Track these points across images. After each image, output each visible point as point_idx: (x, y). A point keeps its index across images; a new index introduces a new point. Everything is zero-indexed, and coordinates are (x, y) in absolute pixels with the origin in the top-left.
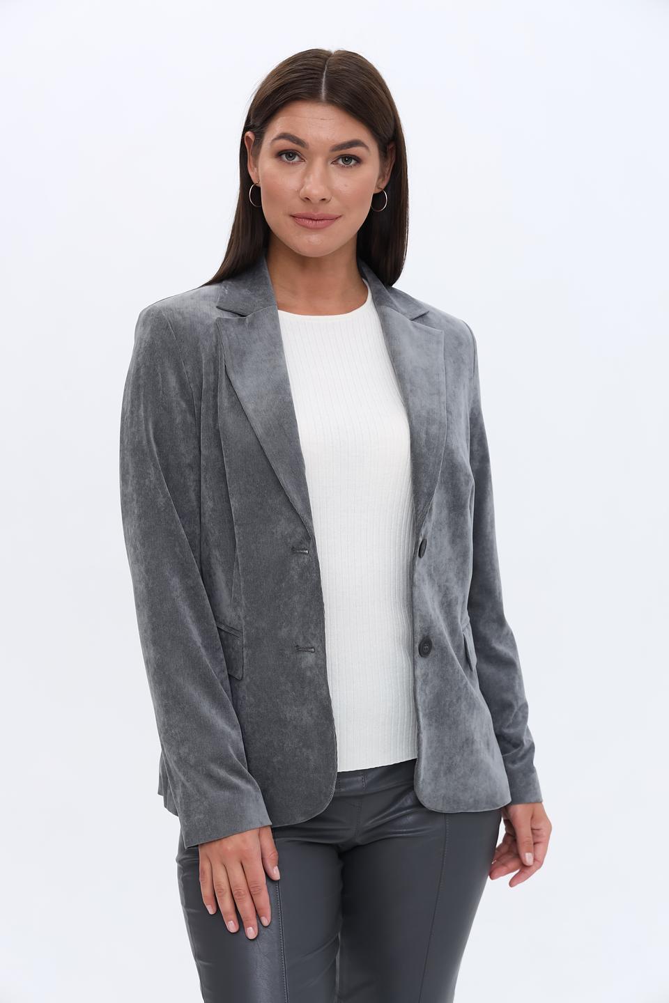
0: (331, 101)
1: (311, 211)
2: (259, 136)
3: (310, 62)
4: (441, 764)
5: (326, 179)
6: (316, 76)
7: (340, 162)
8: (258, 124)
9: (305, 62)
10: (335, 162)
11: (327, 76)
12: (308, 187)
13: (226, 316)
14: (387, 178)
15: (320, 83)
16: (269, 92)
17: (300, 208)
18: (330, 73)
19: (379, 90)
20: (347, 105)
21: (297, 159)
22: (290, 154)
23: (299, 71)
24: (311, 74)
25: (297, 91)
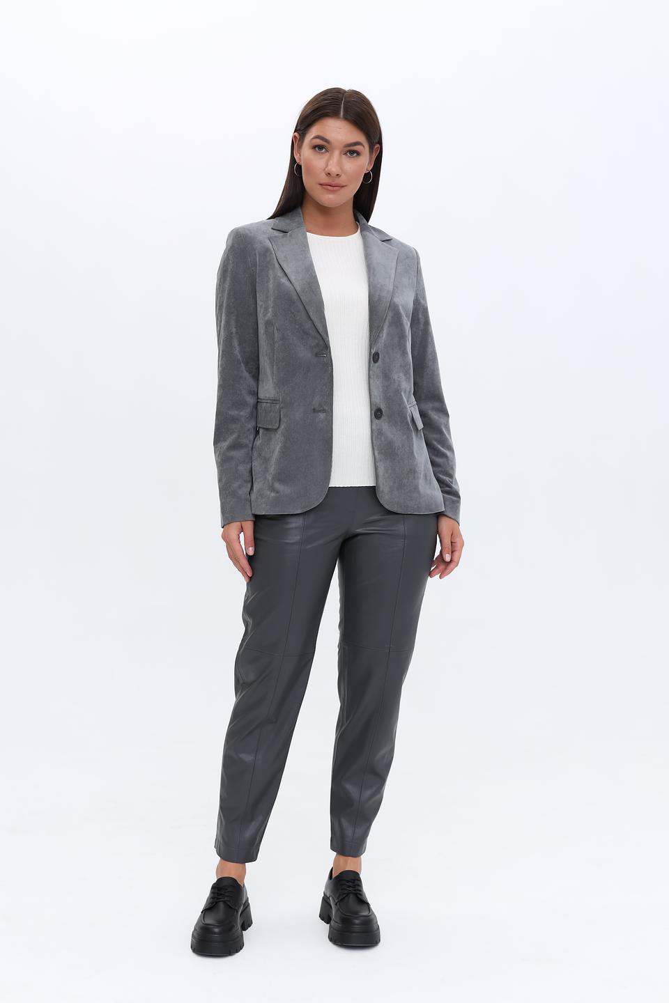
0: (346, 118)
1: (331, 181)
2: (303, 136)
3: (334, 96)
4: (394, 483)
5: (340, 164)
6: (338, 103)
7: (348, 154)
8: (302, 129)
9: (331, 95)
10: (345, 154)
11: (344, 104)
12: (329, 167)
13: (277, 233)
15: (340, 108)
16: (309, 111)
17: (324, 179)
18: (346, 102)
19: (373, 114)
20: (354, 121)
21: (324, 150)
22: (320, 147)
23: (328, 101)
24: (335, 102)
25: (326, 111)
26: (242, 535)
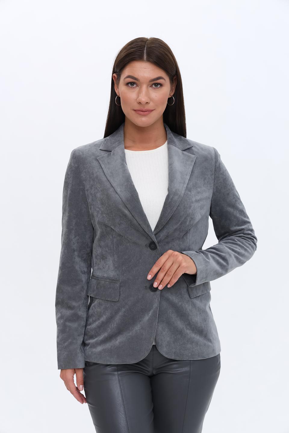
0: (148, 60)
1: (142, 108)
2: (119, 76)
3: (138, 44)
5: (147, 94)
6: (142, 50)
7: (154, 86)
8: (118, 71)
9: (137, 44)
10: (151, 86)
11: (146, 50)
12: (140, 98)
13: (103, 153)
14: (174, 91)
15: (143, 53)
16: (122, 57)
17: (137, 107)
18: (148, 48)
19: (169, 55)
20: (155, 62)
21: (135, 85)
22: (132, 84)
23: (135, 48)
24: (140, 49)
25: (134, 56)
26: (75, 376)
